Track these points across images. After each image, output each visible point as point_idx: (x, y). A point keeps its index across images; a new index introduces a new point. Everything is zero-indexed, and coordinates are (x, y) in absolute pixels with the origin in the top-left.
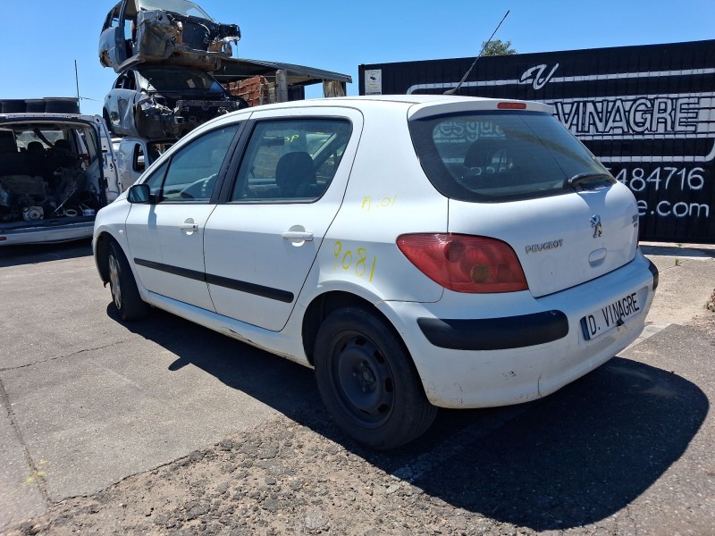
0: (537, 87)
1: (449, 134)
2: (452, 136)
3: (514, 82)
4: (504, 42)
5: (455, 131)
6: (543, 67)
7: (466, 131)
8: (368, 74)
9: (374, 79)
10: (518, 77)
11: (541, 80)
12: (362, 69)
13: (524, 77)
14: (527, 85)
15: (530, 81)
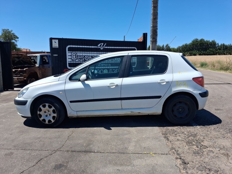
0: (102, 49)
1: (80, 60)
2: (81, 61)
3: (96, 47)
4: (10, 30)
5: (82, 59)
6: (103, 44)
7: (85, 59)
8: (53, 41)
9: (56, 42)
10: (97, 46)
11: (102, 47)
12: (51, 39)
13: (98, 46)
14: (99, 48)
15: (100, 47)
